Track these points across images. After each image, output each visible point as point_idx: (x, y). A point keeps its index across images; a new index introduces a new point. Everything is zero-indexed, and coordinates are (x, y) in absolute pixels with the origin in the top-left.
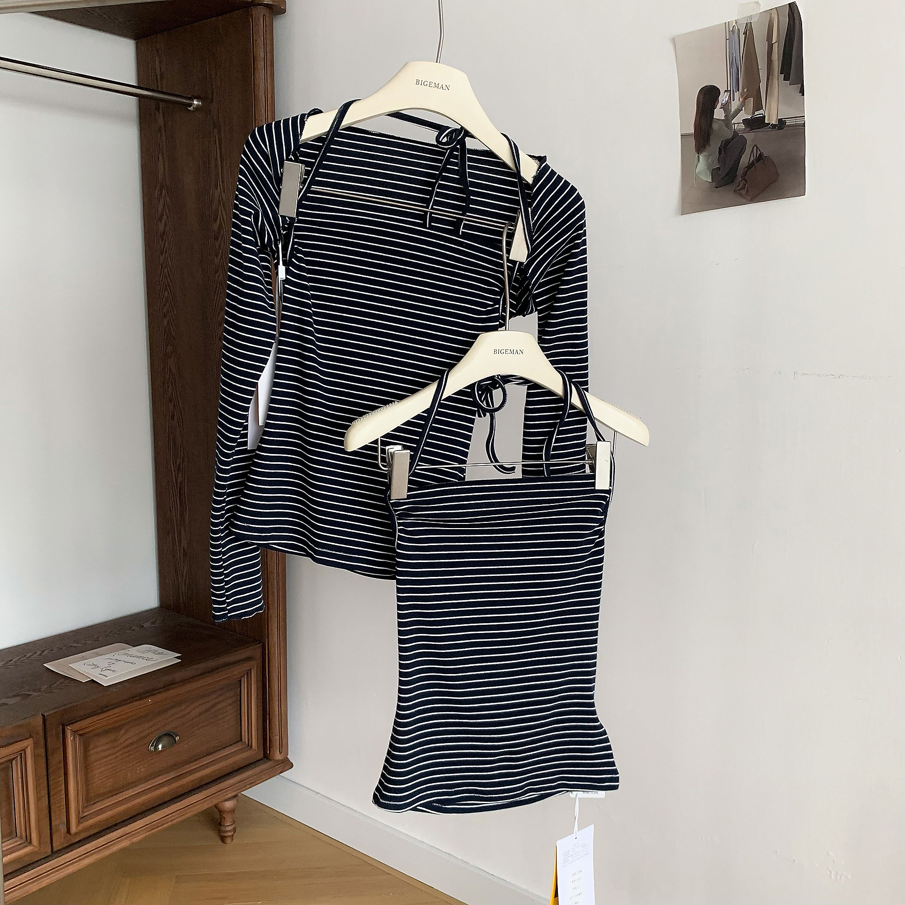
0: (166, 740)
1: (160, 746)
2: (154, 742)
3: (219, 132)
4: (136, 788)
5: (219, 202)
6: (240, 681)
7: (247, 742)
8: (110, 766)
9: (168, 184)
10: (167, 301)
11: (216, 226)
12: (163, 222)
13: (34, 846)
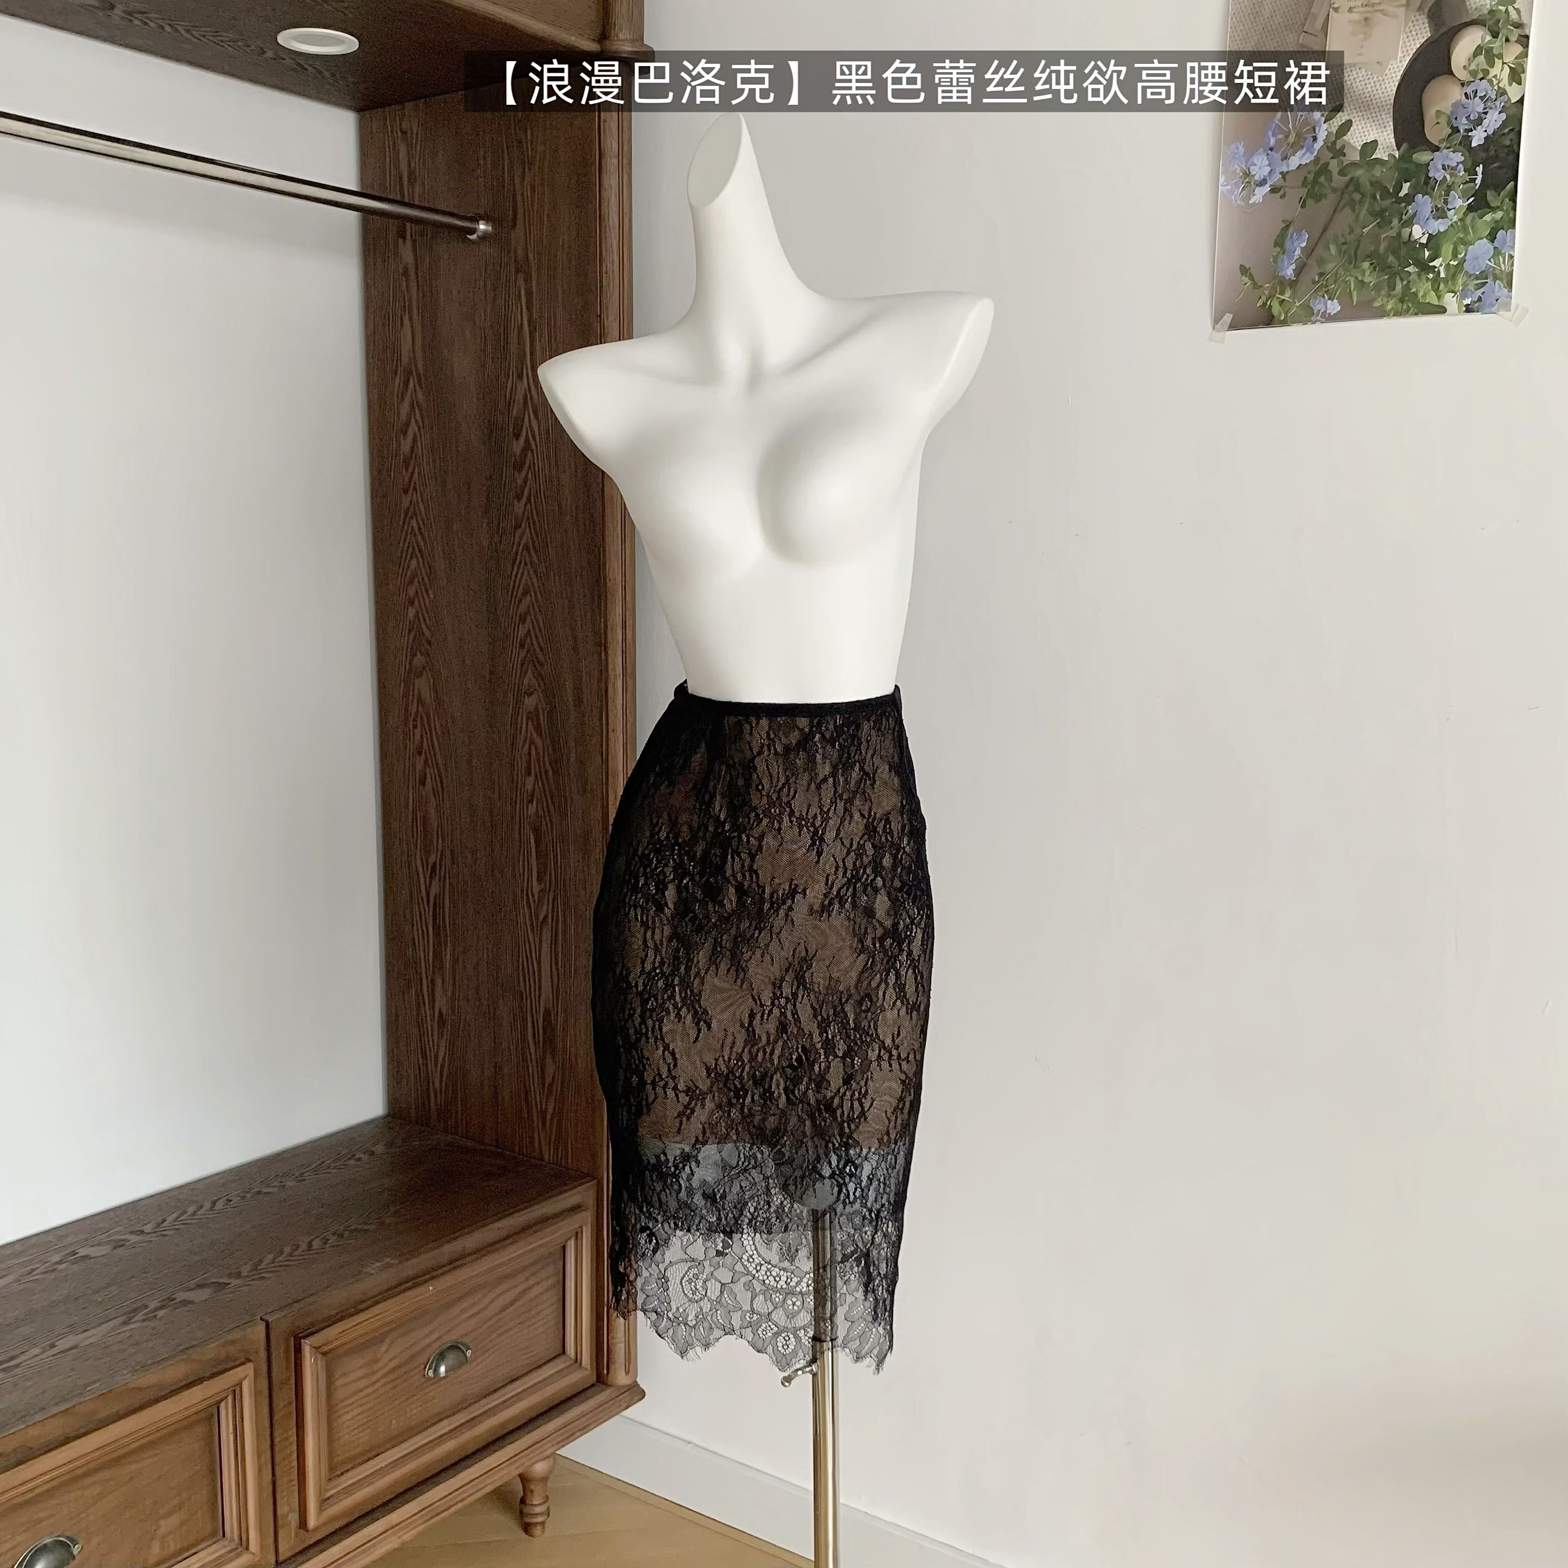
0: (451, 1358)
1: (442, 1369)
2: (432, 1362)
4: (404, 1445)
6: (564, 1247)
7: (573, 1355)
8: (365, 1407)
13: (253, 1554)
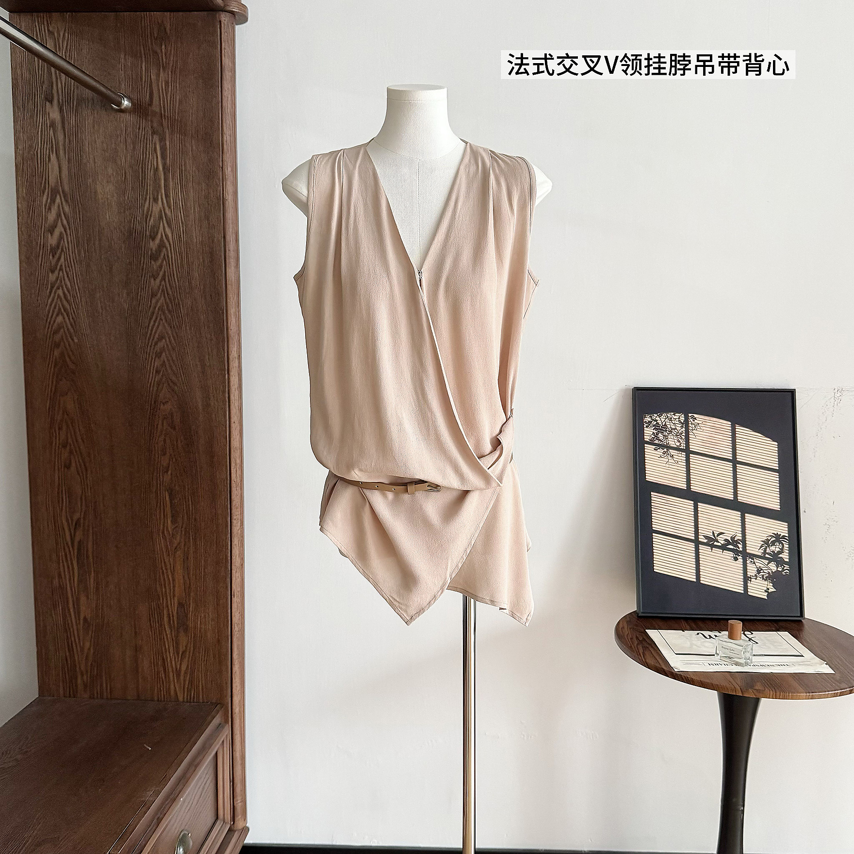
3: (162, 140)
5: (161, 218)
9: (66, 188)
10: (60, 327)
11: (153, 245)
12: (57, 233)
